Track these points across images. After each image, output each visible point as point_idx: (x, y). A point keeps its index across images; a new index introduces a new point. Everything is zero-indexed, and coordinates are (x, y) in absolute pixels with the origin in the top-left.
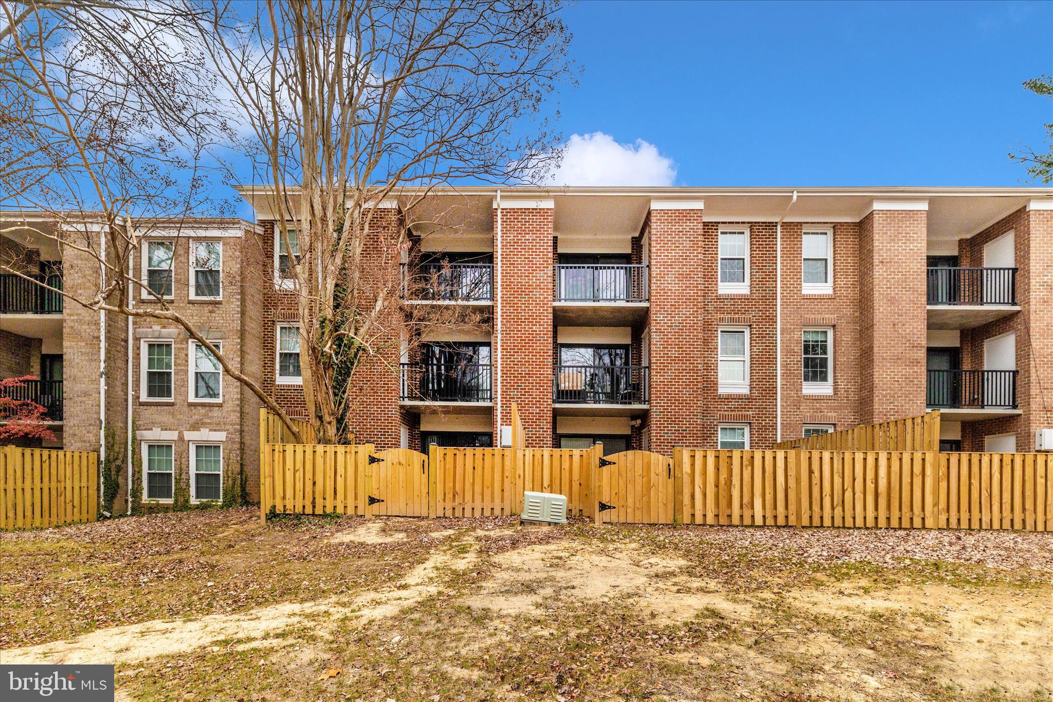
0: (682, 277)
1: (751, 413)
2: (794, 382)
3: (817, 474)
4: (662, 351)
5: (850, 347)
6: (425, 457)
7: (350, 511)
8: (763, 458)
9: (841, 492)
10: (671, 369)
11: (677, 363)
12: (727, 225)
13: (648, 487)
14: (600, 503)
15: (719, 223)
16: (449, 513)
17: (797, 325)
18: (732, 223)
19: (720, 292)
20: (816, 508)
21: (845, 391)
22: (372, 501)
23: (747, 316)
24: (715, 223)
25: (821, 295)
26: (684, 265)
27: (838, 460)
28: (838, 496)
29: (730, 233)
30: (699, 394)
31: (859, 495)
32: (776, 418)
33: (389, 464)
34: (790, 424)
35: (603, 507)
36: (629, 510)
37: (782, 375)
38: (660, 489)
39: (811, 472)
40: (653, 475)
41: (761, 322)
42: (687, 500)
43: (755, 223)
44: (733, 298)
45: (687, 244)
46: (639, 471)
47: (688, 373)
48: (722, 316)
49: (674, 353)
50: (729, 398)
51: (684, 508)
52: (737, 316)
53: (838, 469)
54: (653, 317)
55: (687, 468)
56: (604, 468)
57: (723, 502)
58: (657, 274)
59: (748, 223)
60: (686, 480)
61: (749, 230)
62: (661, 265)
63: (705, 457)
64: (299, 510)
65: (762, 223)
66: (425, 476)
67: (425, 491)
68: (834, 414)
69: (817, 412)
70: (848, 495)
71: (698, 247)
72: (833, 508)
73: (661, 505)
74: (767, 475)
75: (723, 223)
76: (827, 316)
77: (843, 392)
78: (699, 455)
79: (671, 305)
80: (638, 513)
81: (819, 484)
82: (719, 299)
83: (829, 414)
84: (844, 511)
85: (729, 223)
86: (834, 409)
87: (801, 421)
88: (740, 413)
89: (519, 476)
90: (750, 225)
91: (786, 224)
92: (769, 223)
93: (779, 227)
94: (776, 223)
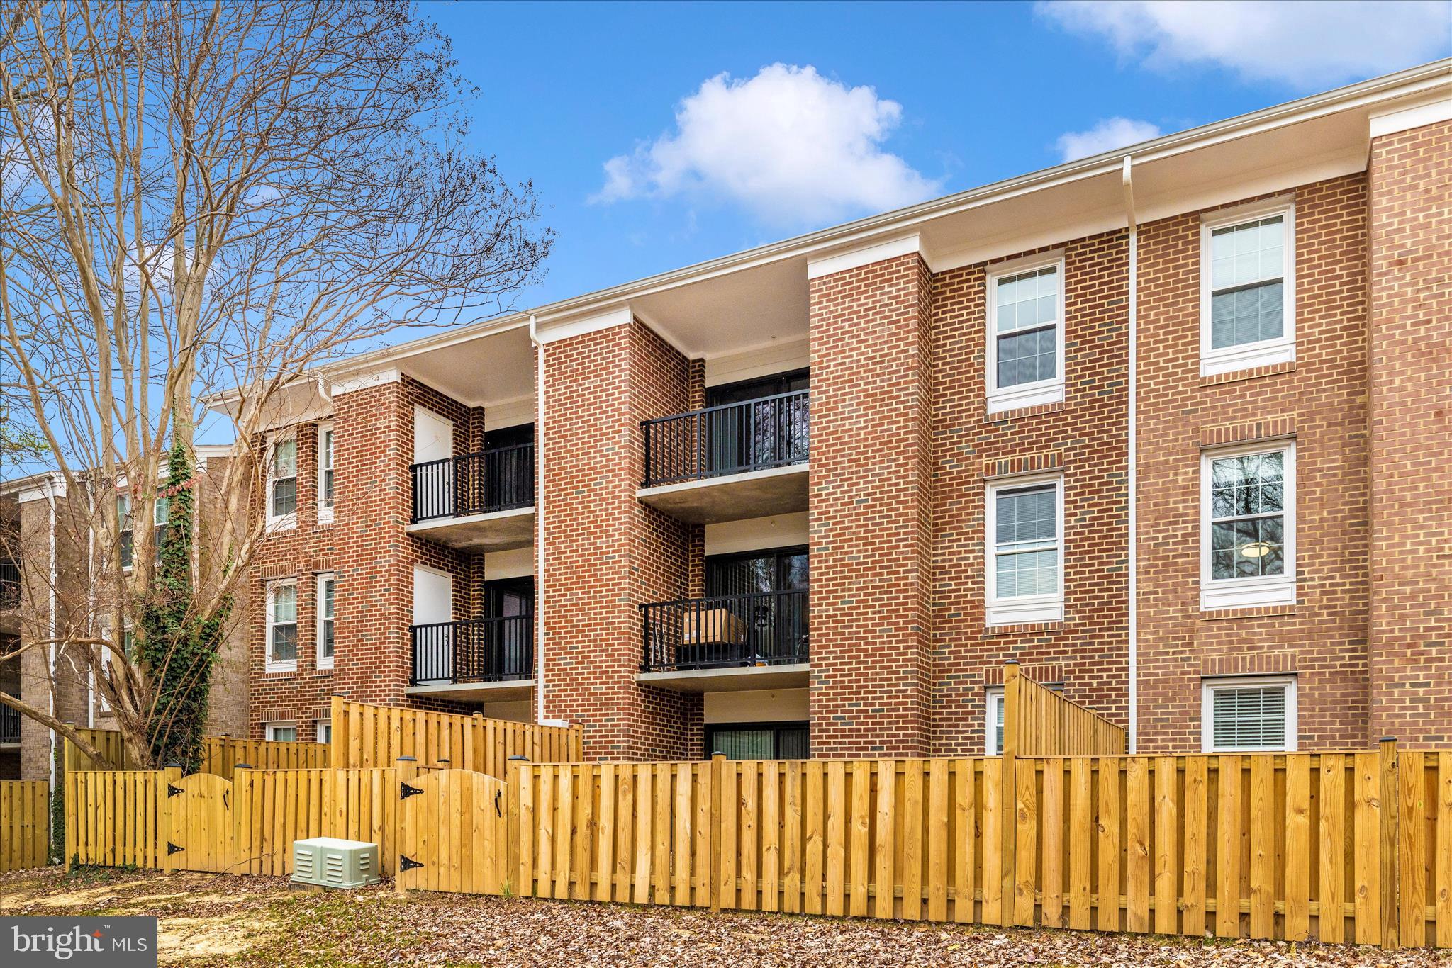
0: (873, 399)
1: (1063, 663)
2: (1175, 585)
3: (751, 804)
4: (831, 554)
5: (1341, 482)
6: (228, 784)
7: (150, 864)
8: (654, 776)
9: (798, 843)
10: (850, 590)
11: (862, 576)
12: (1006, 263)
13: (468, 830)
14: (402, 857)
15: (985, 263)
16: (255, 871)
17: (1184, 452)
18: (1018, 256)
19: (993, 408)
20: (749, 874)
21: (1323, 593)
22: (172, 849)
23: (1053, 451)
24: (976, 265)
25: (1251, 371)
26: (878, 375)
27: (794, 779)
28: (793, 852)
29: (1022, 277)
30: (910, 635)
31: (836, 851)
32: (1126, 669)
33: (190, 796)
34: (1166, 681)
35: (407, 864)
36: (442, 870)
37: (1142, 572)
38: (487, 834)
39: (740, 802)
40: (476, 810)
41: (1087, 460)
42: (525, 856)
43: (1073, 242)
44: (1018, 419)
45: (885, 331)
46: (456, 805)
47: (886, 593)
48: (993, 460)
49: (856, 555)
50: (1007, 634)
51: (521, 867)
52: (1028, 455)
53: (793, 796)
54: (813, 490)
55: (526, 798)
56: (409, 800)
57: (583, 859)
58: (820, 405)
59: (1055, 247)
60: (525, 817)
62: (829, 385)
63: (556, 777)
64: (100, 860)
65: (1091, 238)
66: (228, 813)
67: (229, 835)
68: (1289, 652)
69: (1240, 649)
70: (814, 847)
71: (908, 332)
72: (781, 873)
73: (488, 862)
74: (659, 808)
75: (993, 262)
76: (1269, 418)
77: (1317, 596)
78: (546, 773)
79: (850, 461)
80: (455, 875)
81: (744, 827)
82: (986, 424)
83: (1277, 652)
84: (802, 880)
85: (1009, 258)
86: (1291, 639)
87: (1197, 672)
88: (1037, 664)
89: (341, 813)
90: (1062, 250)
91: (1146, 230)
92: (1109, 233)
93: (1133, 238)
94: (1127, 229)
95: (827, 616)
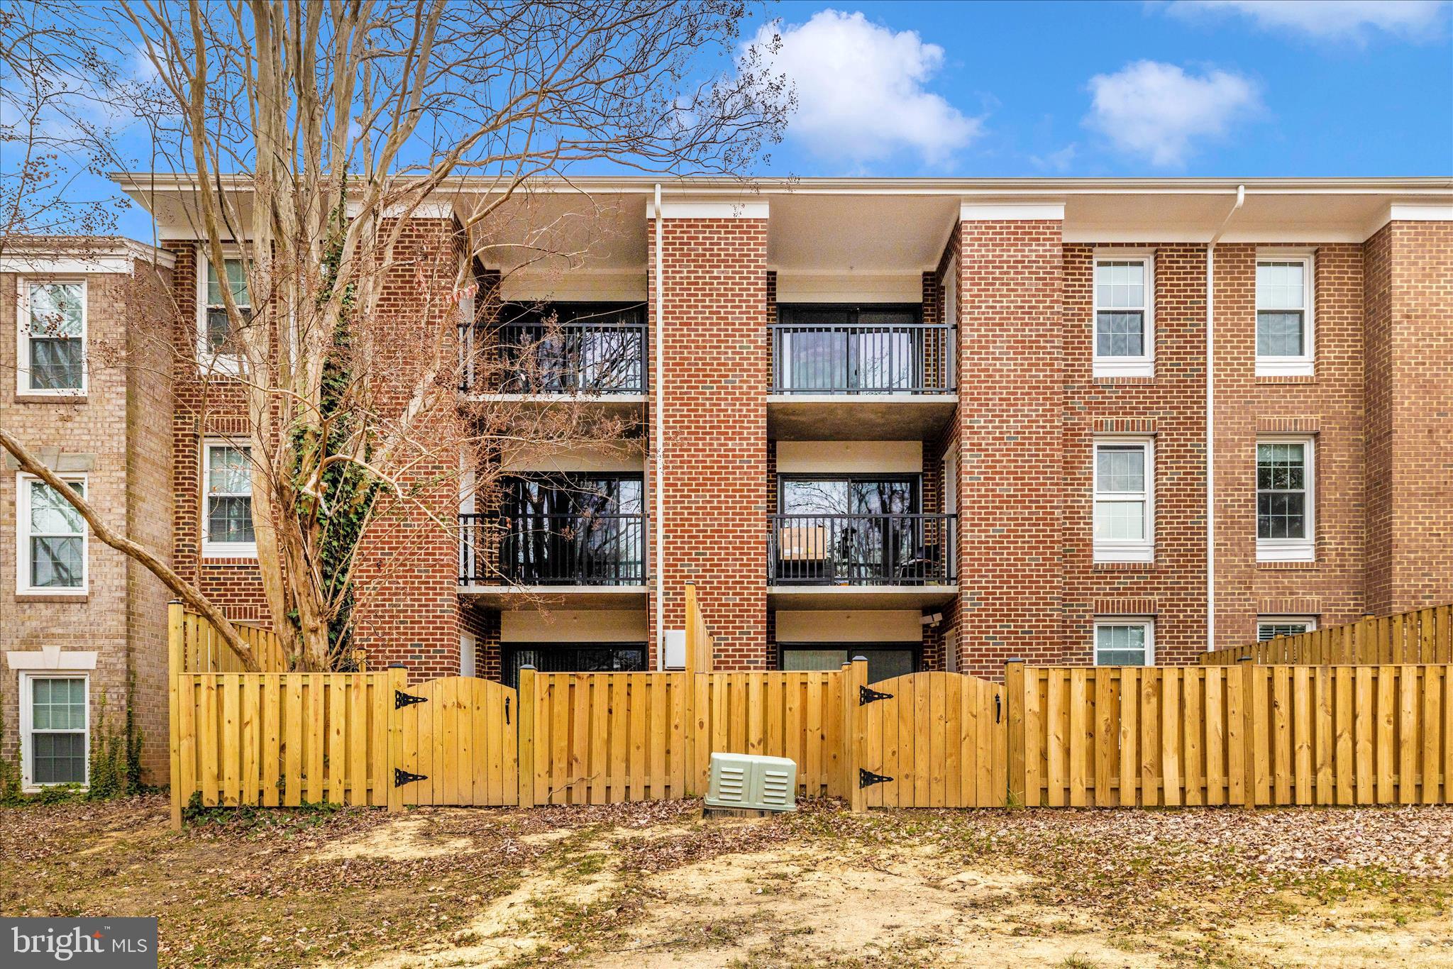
0: (1022, 346)
1: (1157, 598)
2: (1239, 539)
3: (1283, 708)
4: (983, 484)
5: (1348, 472)
6: (509, 692)
7: (358, 799)
8: (1181, 680)
9: (1330, 741)
10: (1001, 519)
11: (1012, 508)
12: (1111, 248)
13: (957, 739)
14: (862, 771)
15: (1094, 245)
16: (559, 798)
17: (1246, 434)
18: (1121, 245)
19: (1097, 373)
20: (1282, 772)
21: (1338, 555)
22: (403, 778)
23: (1149, 418)
24: (1086, 245)
25: (1291, 378)
26: (1027, 324)
27: (1324, 682)
28: (1325, 749)
29: (1116, 264)
30: (1056, 565)
31: (1364, 745)
32: (1206, 605)
33: (438, 706)
34: (1233, 616)
35: (868, 778)
36: (919, 784)
37: (1218, 527)
38: (981, 743)
39: (1272, 705)
40: (966, 717)
41: (1175, 429)
42: (1032, 760)
43: (1164, 244)
44: (1120, 385)
45: (1033, 285)
46: (938, 709)
47: (1034, 525)
48: (1100, 418)
49: (1006, 488)
50: (1114, 570)
51: (1028, 777)
52: (1129, 418)
53: (1324, 699)
54: (965, 421)
55: (1032, 703)
56: (872, 707)
57: (1103, 764)
58: (973, 341)
59: (1151, 245)
60: (1032, 724)
61: (1152, 258)
62: (980, 325)
63: (1068, 681)
64: (251, 799)
65: (1178, 244)
66: (510, 730)
67: (510, 757)
68: (1316, 598)
69: (1284, 594)
70: (1344, 745)
71: (1054, 290)
72: (1314, 771)
73: (982, 773)
74: (1188, 711)
75: (1101, 245)
76: (1303, 416)
77: (1333, 557)
78: (1056, 677)
79: (1001, 399)
80: (937, 789)
81: (1287, 727)
82: (1093, 385)
83: (1308, 597)
84: (1335, 775)
85: (1114, 245)
86: (1317, 588)
87: (1255, 610)
88: (1136, 598)
89: (701, 724)
90: (1154, 248)
91: (1221, 249)
92: (1191, 244)
93: (1210, 253)
94: (1206, 245)
95: (980, 542)
